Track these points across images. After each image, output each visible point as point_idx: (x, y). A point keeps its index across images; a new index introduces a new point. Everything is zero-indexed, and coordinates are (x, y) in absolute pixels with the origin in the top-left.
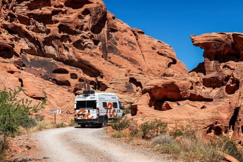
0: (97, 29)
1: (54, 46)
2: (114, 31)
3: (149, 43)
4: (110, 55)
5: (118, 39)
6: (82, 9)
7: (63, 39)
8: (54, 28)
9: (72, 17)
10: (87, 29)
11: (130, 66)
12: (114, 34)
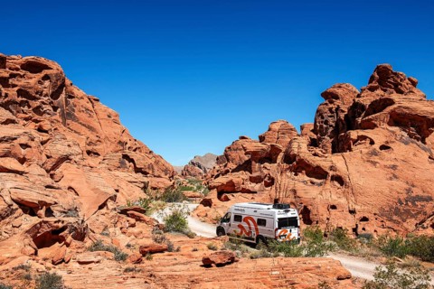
0: (55, 95)
1: (11, 111)
2: (71, 97)
3: (105, 111)
4: (68, 121)
5: (75, 106)
6: (42, 74)
7: (21, 104)
8: (12, 92)
9: (32, 82)
10: (46, 95)
11: (88, 133)
12: (71, 101)
